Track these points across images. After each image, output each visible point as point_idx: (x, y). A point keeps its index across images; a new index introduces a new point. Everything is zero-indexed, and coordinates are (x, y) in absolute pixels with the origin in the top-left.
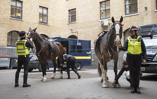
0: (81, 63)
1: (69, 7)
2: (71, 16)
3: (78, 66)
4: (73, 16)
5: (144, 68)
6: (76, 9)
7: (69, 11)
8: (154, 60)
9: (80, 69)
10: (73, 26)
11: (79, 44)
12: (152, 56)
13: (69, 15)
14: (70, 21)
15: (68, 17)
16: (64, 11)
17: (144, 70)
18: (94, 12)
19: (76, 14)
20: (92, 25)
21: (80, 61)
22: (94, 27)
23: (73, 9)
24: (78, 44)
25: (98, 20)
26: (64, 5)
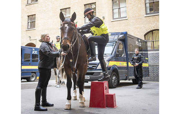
0: (36, 73)
1: (29, 12)
2: (30, 22)
3: (33, 76)
4: (33, 22)
5: (89, 76)
6: (35, 15)
7: (28, 16)
8: (98, 68)
9: (35, 80)
10: (32, 33)
11: (35, 52)
12: (96, 64)
13: (28, 21)
14: (29, 27)
15: (27, 23)
16: (23, 16)
17: (89, 78)
18: (55, 19)
19: (36, 21)
20: (52, 33)
21: (35, 72)
22: (54, 35)
23: (32, 15)
24: (33, 53)
25: (58, 28)
26: (23, 10)
